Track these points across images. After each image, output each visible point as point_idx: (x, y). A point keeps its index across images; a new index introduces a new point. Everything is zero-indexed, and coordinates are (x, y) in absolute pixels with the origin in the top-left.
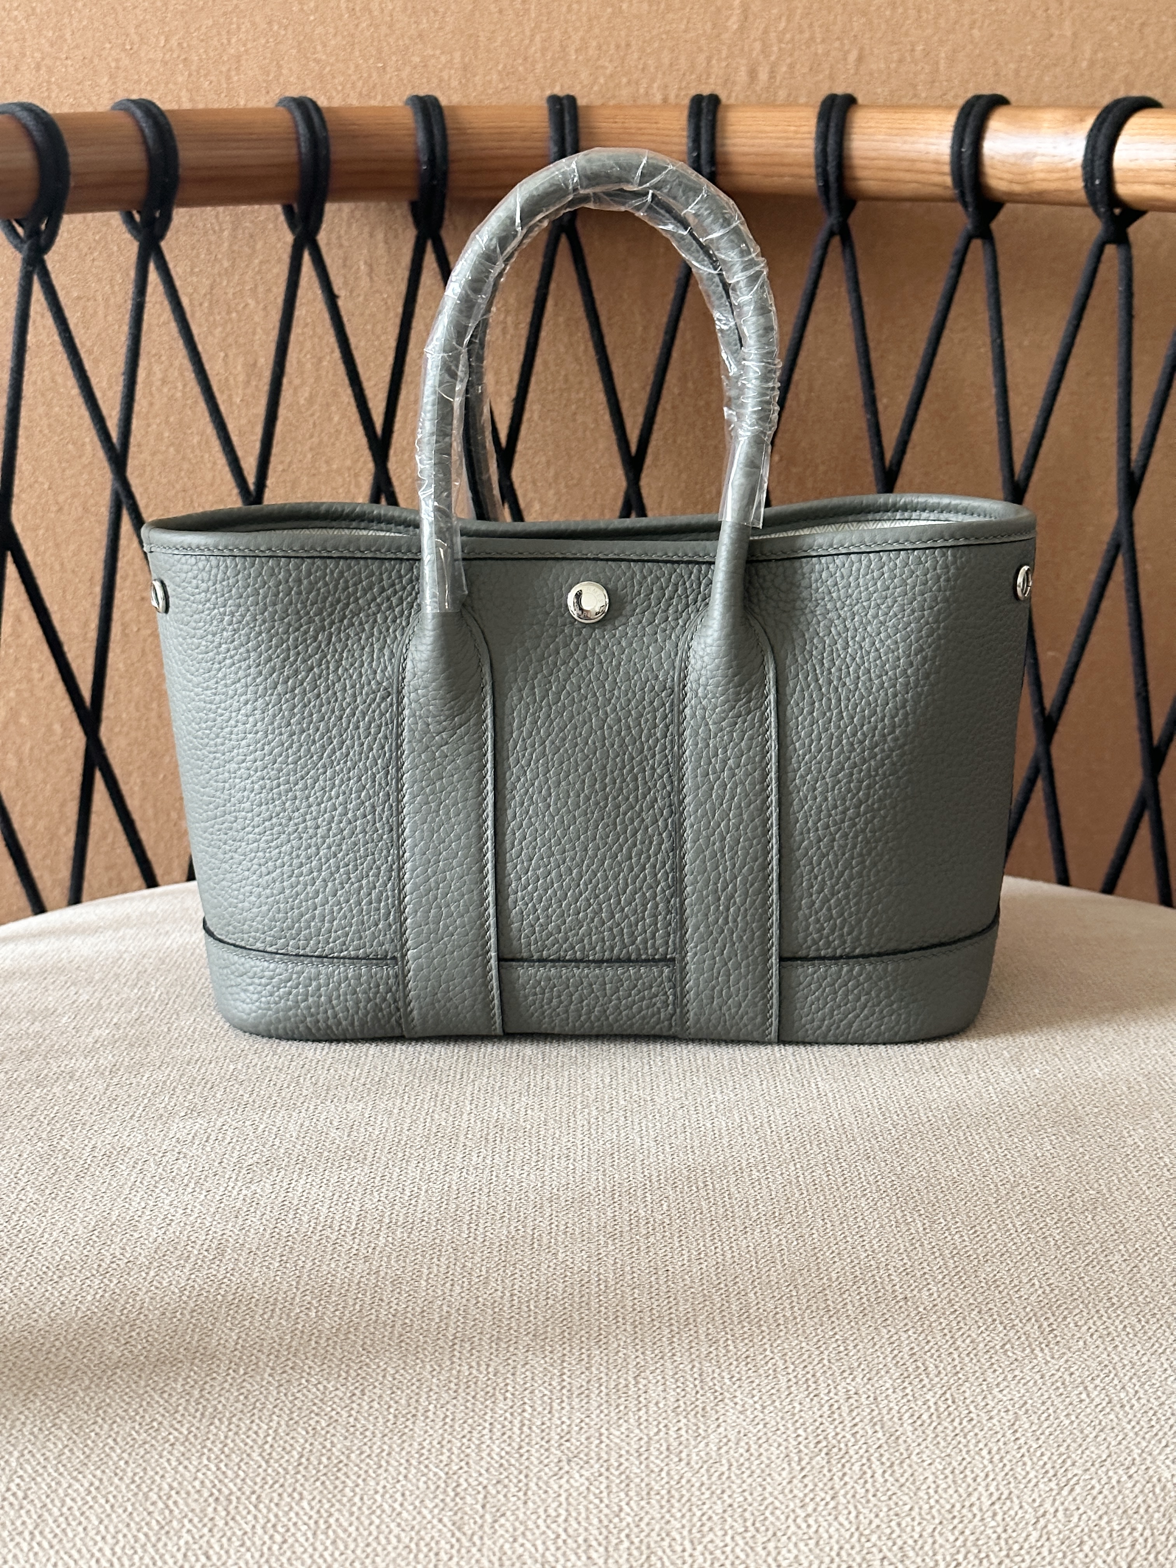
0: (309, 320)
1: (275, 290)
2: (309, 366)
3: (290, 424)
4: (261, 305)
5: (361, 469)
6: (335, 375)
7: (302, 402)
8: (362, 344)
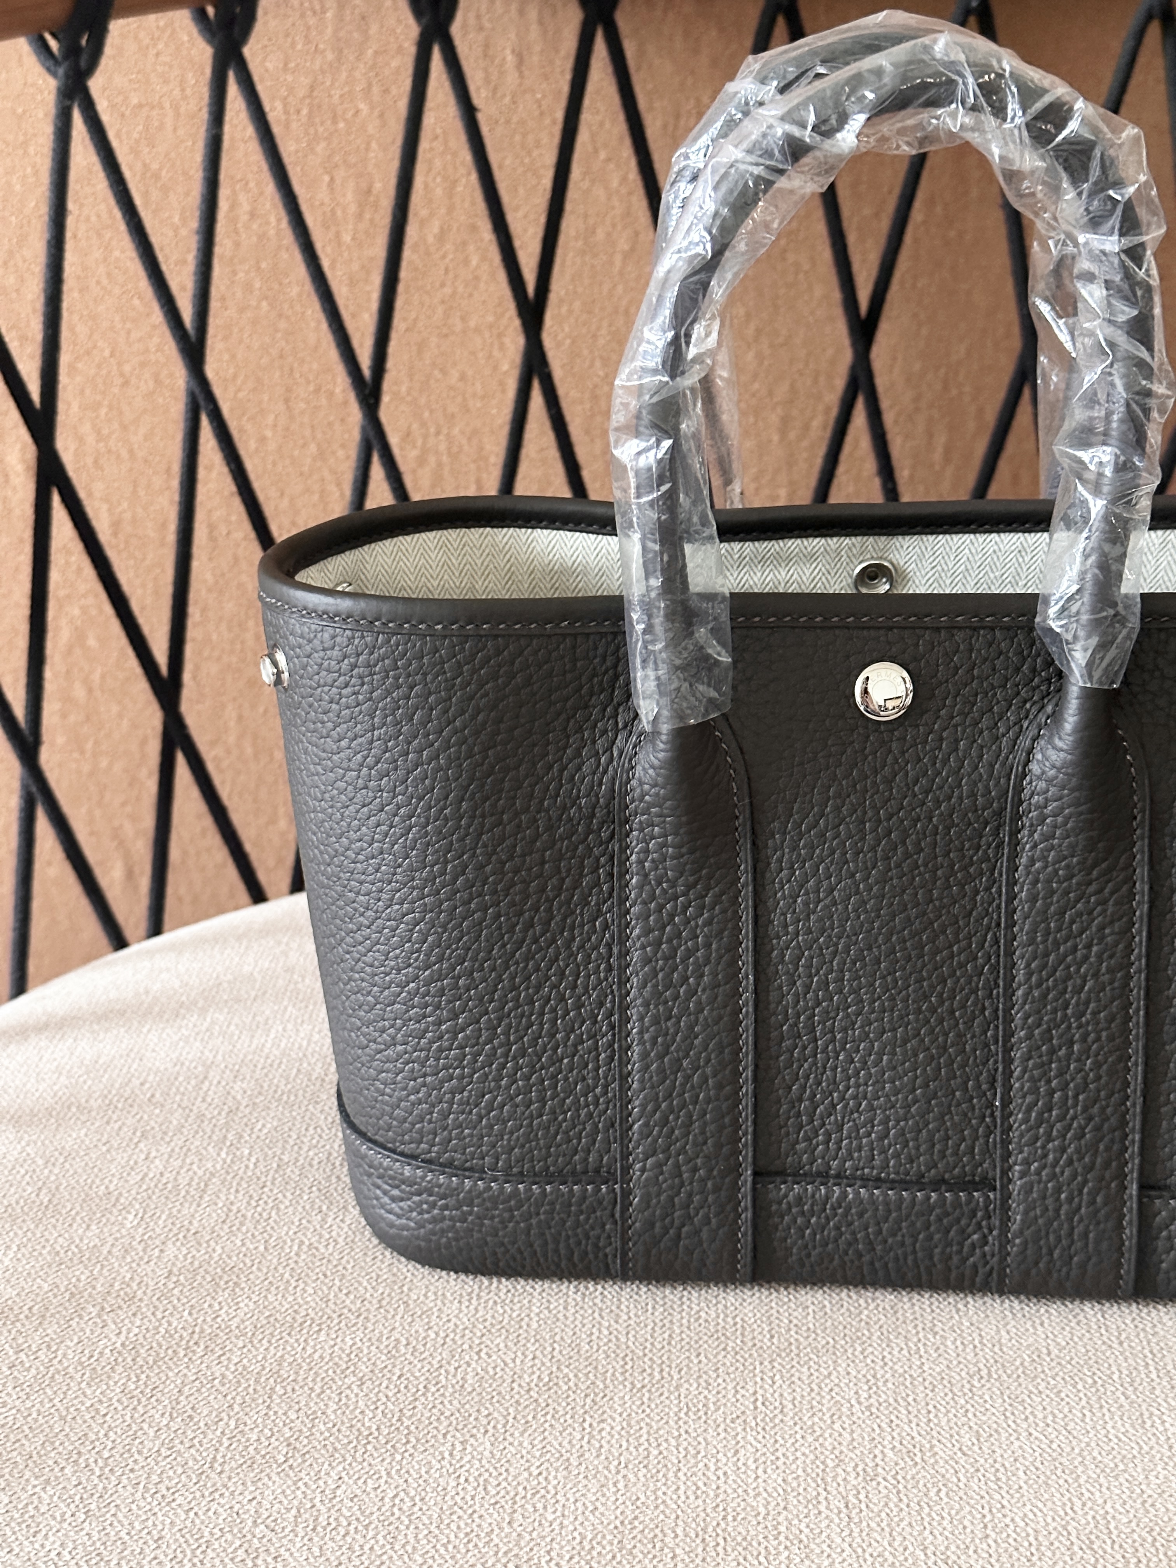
0: (439, 131)
1: (394, 91)
2: (439, 191)
3: (416, 269)
4: (376, 113)
5: (506, 328)
6: (473, 204)
7: (431, 239)
8: (508, 162)
